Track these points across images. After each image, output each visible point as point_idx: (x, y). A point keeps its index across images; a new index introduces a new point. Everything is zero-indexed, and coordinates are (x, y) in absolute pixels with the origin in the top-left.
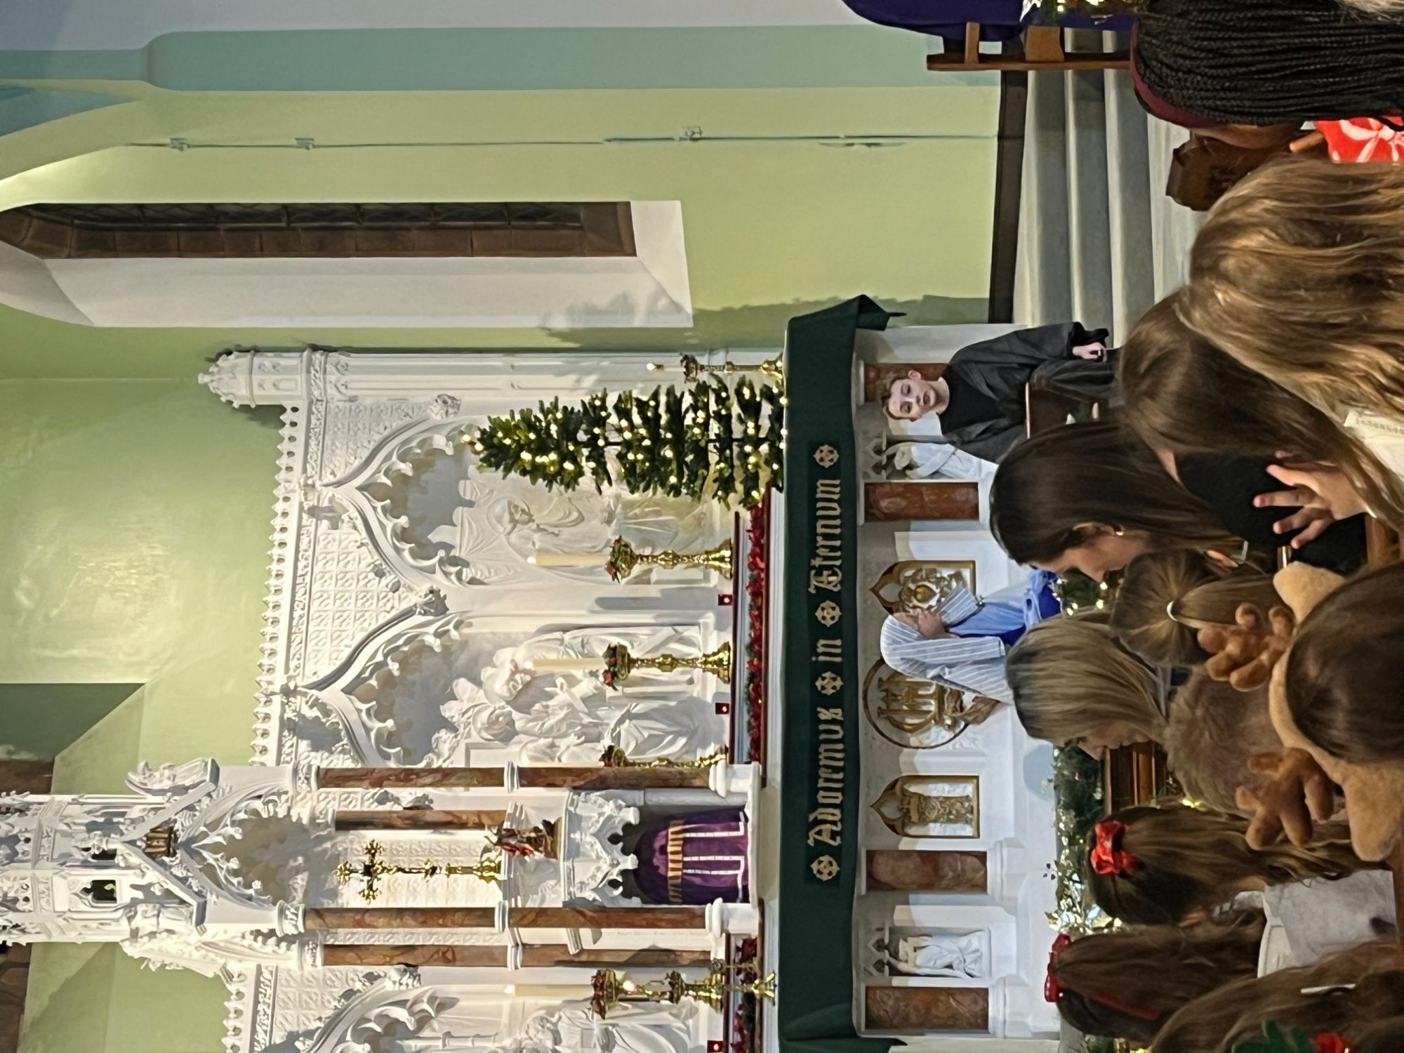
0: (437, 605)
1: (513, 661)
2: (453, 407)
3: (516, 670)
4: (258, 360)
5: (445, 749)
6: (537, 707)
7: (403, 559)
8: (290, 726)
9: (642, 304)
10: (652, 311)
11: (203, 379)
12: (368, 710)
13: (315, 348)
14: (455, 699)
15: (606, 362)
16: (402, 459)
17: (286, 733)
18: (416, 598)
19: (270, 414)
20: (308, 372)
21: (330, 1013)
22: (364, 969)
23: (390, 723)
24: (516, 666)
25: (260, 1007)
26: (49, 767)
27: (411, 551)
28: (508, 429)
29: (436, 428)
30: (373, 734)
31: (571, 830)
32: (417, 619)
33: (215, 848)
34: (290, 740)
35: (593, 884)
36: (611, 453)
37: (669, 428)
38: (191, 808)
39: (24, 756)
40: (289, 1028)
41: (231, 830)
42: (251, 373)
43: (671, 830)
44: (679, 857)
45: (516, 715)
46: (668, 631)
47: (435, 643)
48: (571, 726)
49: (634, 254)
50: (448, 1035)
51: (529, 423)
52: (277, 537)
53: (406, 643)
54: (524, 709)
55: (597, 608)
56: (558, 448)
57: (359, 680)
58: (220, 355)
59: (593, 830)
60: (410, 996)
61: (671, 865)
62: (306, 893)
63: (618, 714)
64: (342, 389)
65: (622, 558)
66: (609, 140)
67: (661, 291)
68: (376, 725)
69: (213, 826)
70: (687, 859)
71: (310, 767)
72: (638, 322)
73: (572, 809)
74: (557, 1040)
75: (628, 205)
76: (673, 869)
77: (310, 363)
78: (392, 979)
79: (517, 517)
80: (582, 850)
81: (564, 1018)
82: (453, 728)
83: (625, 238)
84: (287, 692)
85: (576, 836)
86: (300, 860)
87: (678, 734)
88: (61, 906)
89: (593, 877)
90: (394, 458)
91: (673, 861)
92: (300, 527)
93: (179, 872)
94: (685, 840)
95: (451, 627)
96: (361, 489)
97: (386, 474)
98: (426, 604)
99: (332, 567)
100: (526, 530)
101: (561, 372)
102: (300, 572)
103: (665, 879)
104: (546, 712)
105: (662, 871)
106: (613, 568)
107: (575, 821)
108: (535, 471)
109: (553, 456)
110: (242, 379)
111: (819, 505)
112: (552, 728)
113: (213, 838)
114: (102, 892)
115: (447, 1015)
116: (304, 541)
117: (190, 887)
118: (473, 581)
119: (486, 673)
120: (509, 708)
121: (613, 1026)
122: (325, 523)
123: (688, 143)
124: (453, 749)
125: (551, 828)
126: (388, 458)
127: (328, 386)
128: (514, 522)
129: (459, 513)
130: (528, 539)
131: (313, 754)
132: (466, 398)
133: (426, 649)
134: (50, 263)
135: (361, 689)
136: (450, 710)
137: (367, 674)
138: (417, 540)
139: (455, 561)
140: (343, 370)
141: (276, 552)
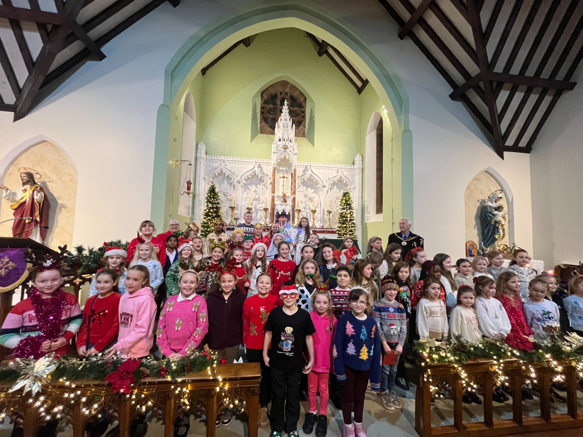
0: (324, 187)
2: (354, 189)
3: (314, 198)
4: (361, 161)
5: (304, 188)
6: (309, 201)
7: (331, 182)
8: (306, 167)
9: (368, 215)
10: (367, 217)
11: (358, 154)
13: (363, 169)
14: (311, 190)
15: (360, 210)
16: (346, 182)
18: (325, 184)
19: (353, 164)
21: (265, 173)
22: (271, 177)
25: (266, 164)
26: (304, 137)
28: (348, 196)
29: (351, 186)
31: (285, 205)
32: (322, 184)
33: (285, 155)
34: (304, 167)
36: (345, 211)
38: (291, 151)
39: (306, 133)
40: (263, 167)
41: (287, 157)
46: (320, 219)
47: (318, 187)
49: (376, 214)
50: (262, 189)
51: (349, 199)
52: (334, 165)
53: (318, 182)
55: (323, 209)
56: (346, 203)
57: (312, 176)
58: (362, 156)
60: (267, 184)
61: (281, 219)
63: (308, 212)
64: (357, 173)
65: (330, 212)
66: (392, 209)
67: (370, 218)
68: (306, 178)
69: (288, 154)
70: (282, 221)
71: (296, 168)
72: (366, 215)
74: (261, 203)
75: (382, 213)
77: (360, 168)
78: (269, 181)
80: (282, 206)
81: (264, 204)
83: (379, 213)
84: (310, 166)
88: (278, 135)
89: (279, 208)
92: (336, 168)
93: (281, 150)
94: (284, 221)
95: (321, 189)
96: (341, 176)
97: (343, 179)
99: (330, 172)
100: (335, 199)
101: (359, 204)
102: (329, 168)
106: (328, 211)
107: (286, 205)
108: (342, 200)
109: (344, 202)
110: (358, 159)
113: (286, 154)
114: (280, 140)
115: (266, 188)
116: (334, 168)
117: (279, 151)
118: (328, 192)
119: (314, 194)
120: (309, 197)
123: (392, 222)
125: (286, 202)
126: (346, 179)
127: (357, 171)
128: (337, 197)
129: (338, 190)
132: (355, 191)
133: (318, 185)
134: (376, 131)
136: (309, 189)
138: (334, 184)
139: (331, 189)
140: (359, 173)
141: (332, 164)
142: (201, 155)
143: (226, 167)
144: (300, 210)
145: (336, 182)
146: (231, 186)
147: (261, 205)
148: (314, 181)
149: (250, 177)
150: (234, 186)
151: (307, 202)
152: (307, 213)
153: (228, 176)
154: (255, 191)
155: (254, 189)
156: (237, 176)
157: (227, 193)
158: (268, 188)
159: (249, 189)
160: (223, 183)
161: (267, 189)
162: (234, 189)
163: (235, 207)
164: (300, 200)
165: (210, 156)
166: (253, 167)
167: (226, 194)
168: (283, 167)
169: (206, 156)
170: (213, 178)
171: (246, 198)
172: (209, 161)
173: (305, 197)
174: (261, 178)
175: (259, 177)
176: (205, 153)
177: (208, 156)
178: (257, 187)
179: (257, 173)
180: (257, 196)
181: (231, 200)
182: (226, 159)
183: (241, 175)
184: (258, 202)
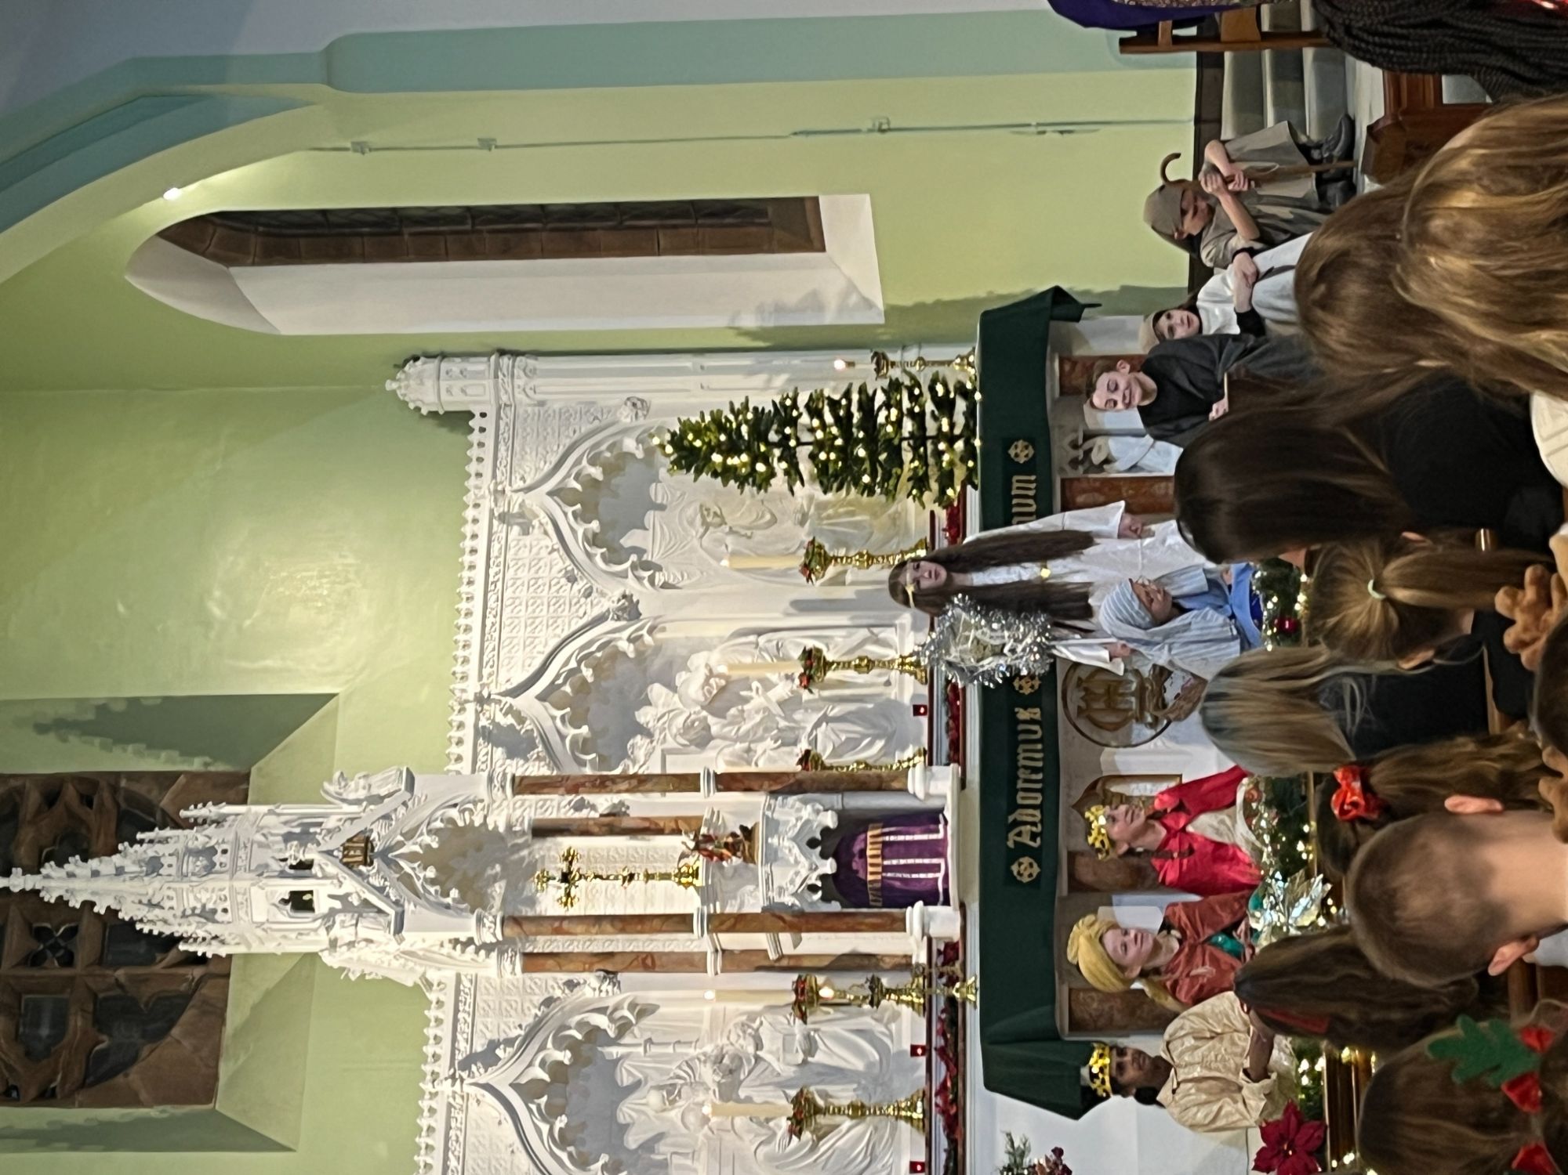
0: (630, 610)
1: (707, 665)
2: (642, 409)
3: (711, 674)
4: (445, 365)
5: (640, 754)
6: (733, 711)
7: (595, 564)
8: (486, 734)
9: (832, 302)
10: (842, 309)
11: (390, 385)
12: (563, 718)
13: (502, 352)
14: (650, 704)
15: (796, 360)
16: (592, 462)
17: (481, 741)
18: (609, 602)
19: (458, 420)
20: (496, 377)
21: (530, 1020)
22: (563, 977)
23: (585, 730)
24: (711, 671)
25: (461, 1016)
26: (246, 777)
27: (602, 554)
28: (698, 432)
29: (626, 431)
30: (568, 741)
31: (769, 834)
32: (610, 625)
33: (412, 857)
34: (484, 748)
35: (792, 889)
36: (803, 453)
37: (860, 427)
38: (386, 817)
39: (220, 767)
40: (489, 1036)
41: (427, 839)
42: (438, 379)
43: (870, 833)
44: (878, 861)
45: (711, 720)
46: (864, 633)
47: (630, 649)
48: (767, 730)
49: (822, 249)
50: (649, 1041)
51: (719, 424)
52: (468, 544)
53: (599, 649)
54: (720, 714)
55: (792, 610)
56: (749, 449)
57: (553, 687)
58: (406, 362)
59: (792, 834)
60: (611, 1003)
62: (504, 901)
63: (815, 717)
64: (531, 393)
65: (815, 560)
66: (795, 134)
67: (851, 287)
68: (571, 732)
69: (410, 835)
70: (886, 863)
71: (505, 775)
72: (829, 319)
73: (769, 813)
74: (759, 1046)
75: (816, 200)
76: (872, 873)
77: (498, 367)
78: (591, 985)
79: (709, 519)
80: (780, 855)
81: (765, 1024)
82: (649, 734)
83: (813, 234)
84: (481, 700)
85: (774, 841)
86: (498, 868)
87: (876, 738)
88: (259, 917)
89: (792, 882)
90: (584, 462)
91: (872, 865)
92: (490, 534)
93: (376, 882)
94: (885, 844)
95: (644, 632)
96: (551, 494)
97: (576, 478)
98: (620, 609)
99: (524, 575)
100: (718, 533)
101: (751, 372)
102: (491, 579)
103: (864, 882)
104: (742, 717)
105: (861, 875)
106: (807, 570)
107: (773, 826)
108: (726, 473)
109: (745, 458)
110: (429, 383)
111: (1015, 501)
112: (748, 732)
113: (410, 847)
114: (300, 902)
115: (647, 1021)
116: (496, 547)
117: (388, 896)
118: (666, 586)
119: (680, 678)
120: (704, 713)
121: (816, 1031)
122: (516, 529)
123: (878, 135)
124: (648, 755)
125: (748, 833)
126: (578, 462)
127: (517, 390)
128: (706, 525)
129: (650, 517)
130: (720, 542)
131: (508, 761)
132: (656, 400)
133: (618, 655)
134: (234, 270)
135: (555, 696)
136: (644, 716)
137: (560, 681)
138: (608, 544)
139: (647, 566)
140: (530, 373)
141: (467, 559)
147: (771, 1046)
149: (561, 1122)
155: (655, 1105)
159: (649, 1146)
161: (650, 1006)
166: (489, 1098)
173: (700, 738)
174: (573, 1046)
175: (566, 1058)
178: (637, 1085)
179: (537, 1073)
184: (750, 1072)
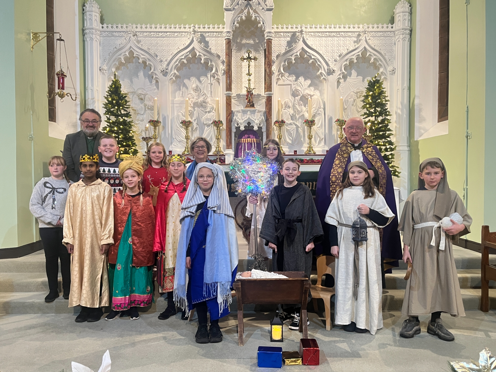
0: (330, 72)
1: (314, 95)
2: (392, 73)
3: (311, 96)
4: (408, 15)
5: (290, 78)
6: (301, 102)
7: (344, 62)
8: (294, 34)
9: (422, 125)
10: (420, 128)
12: (297, 55)
13: (411, 31)
14: (305, 80)
15: (405, 116)
16: (375, 59)
17: (292, 34)
18: (332, 66)
19: (392, 21)
20: (403, 29)
21: (213, 51)
23: (294, 62)
24: (312, 96)
25: (215, 33)
27: (347, 64)
29: (385, 69)
30: (291, 57)
31: (251, 111)
32: (326, 67)
33: (249, 12)
34: (290, 35)
35: (236, 118)
36: (373, 119)
38: (259, 4)
40: (210, 42)
42: (403, 12)
44: (247, 142)
45: (299, 97)
46: (323, 137)
47: (319, 73)
50: (212, 84)
51: (381, 93)
52: (351, 26)
53: (318, 64)
54: (301, 99)
55: (329, 117)
57: (306, 52)
58: (410, 3)
59: (250, 117)
60: (219, 73)
61: (244, 139)
62: (248, 43)
64: (398, 40)
66: (467, 107)
67: (426, 131)
68: (293, 58)
70: (246, 144)
71: (271, 37)
72: (417, 124)
73: (257, 111)
74: (209, 112)
75: (447, 119)
76: (243, 140)
77: (406, 29)
78: (222, 67)
79: (358, 94)
80: (245, 115)
81: (213, 114)
83: (443, 118)
84: (301, 31)
85: (249, 113)
86: (257, 41)
89: (238, 118)
90: (375, 57)
91: (245, 140)
92: (354, 32)
93: (240, 3)
94: (251, 143)
95: (324, 77)
96: (365, 47)
97: (369, 55)
98: (330, 69)
99: (342, 43)
100: (354, 96)
101: (402, 104)
102: (340, 33)
103: (241, 138)
104: (300, 105)
106: (338, 120)
107: (254, 112)
108: (367, 97)
109: (371, 101)
110: (402, 10)
113: (251, 11)
115: (217, 83)
116: (350, 34)
117: (236, 6)
119: (312, 88)
120: (301, 95)
122: (355, 39)
123: (466, 134)
124: (290, 80)
125: (253, 106)
126: (375, 55)
127: (399, 36)
129: (361, 78)
130: (352, 97)
131: (286, 42)
132: (395, 77)
133: (318, 70)
135: (304, 53)
137: (308, 54)
138: (350, 66)
139: (345, 77)
140: (404, 40)
141: (347, 26)
142: (91, 24)
143: (139, 46)
144: (283, 122)
145: (355, 61)
146: (151, 82)
147: (208, 115)
148: (311, 62)
149: (185, 61)
150: (157, 82)
151: (297, 106)
152: (297, 127)
153: (144, 62)
154: (197, 89)
155: (194, 86)
156: (161, 61)
157: (145, 95)
158: (221, 82)
159: (185, 85)
160: (137, 76)
161: (219, 83)
162: (158, 88)
163: (161, 120)
164: (283, 103)
165: (110, 26)
166: (189, 41)
167: (142, 96)
168: (248, 38)
169: (101, 25)
170: (118, 69)
171: (181, 103)
172: (108, 36)
173: (294, 94)
174: (206, 63)
175: (202, 61)
176: (98, 19)
177: (105, 25)
178: (200, 82)
179: (198, 54)
180: (201, 99)
181: (152, 109)
182: (139, 29)
183: (169, 59)
184: (202, 110)
